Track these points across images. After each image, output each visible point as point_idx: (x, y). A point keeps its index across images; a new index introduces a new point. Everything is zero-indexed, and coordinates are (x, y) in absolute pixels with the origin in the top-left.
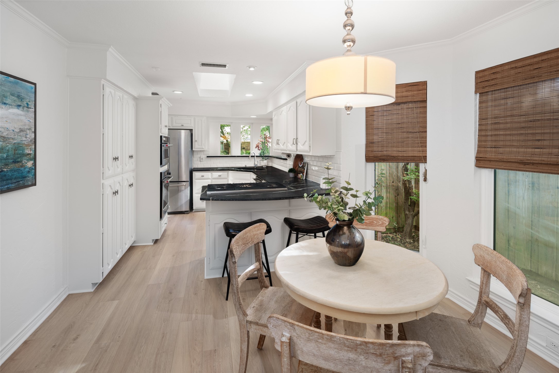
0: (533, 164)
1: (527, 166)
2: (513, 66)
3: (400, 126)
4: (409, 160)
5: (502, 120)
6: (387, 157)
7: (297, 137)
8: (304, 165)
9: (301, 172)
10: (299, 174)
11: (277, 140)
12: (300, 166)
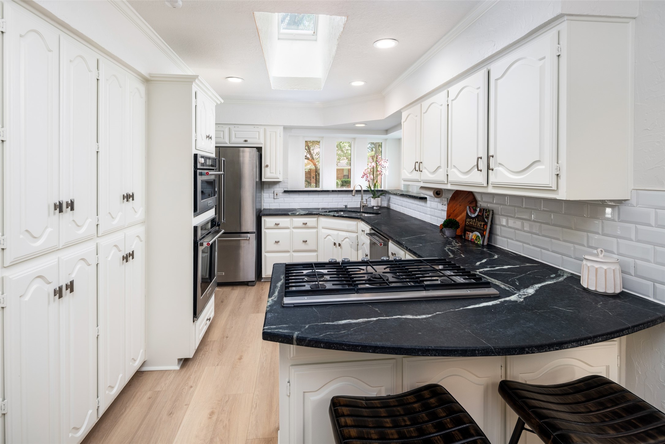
7: (491, 153)
8: (483, 214)
9: (474, 229)
10: (469, 233)
11: (415, 164)
12: (470, 215)
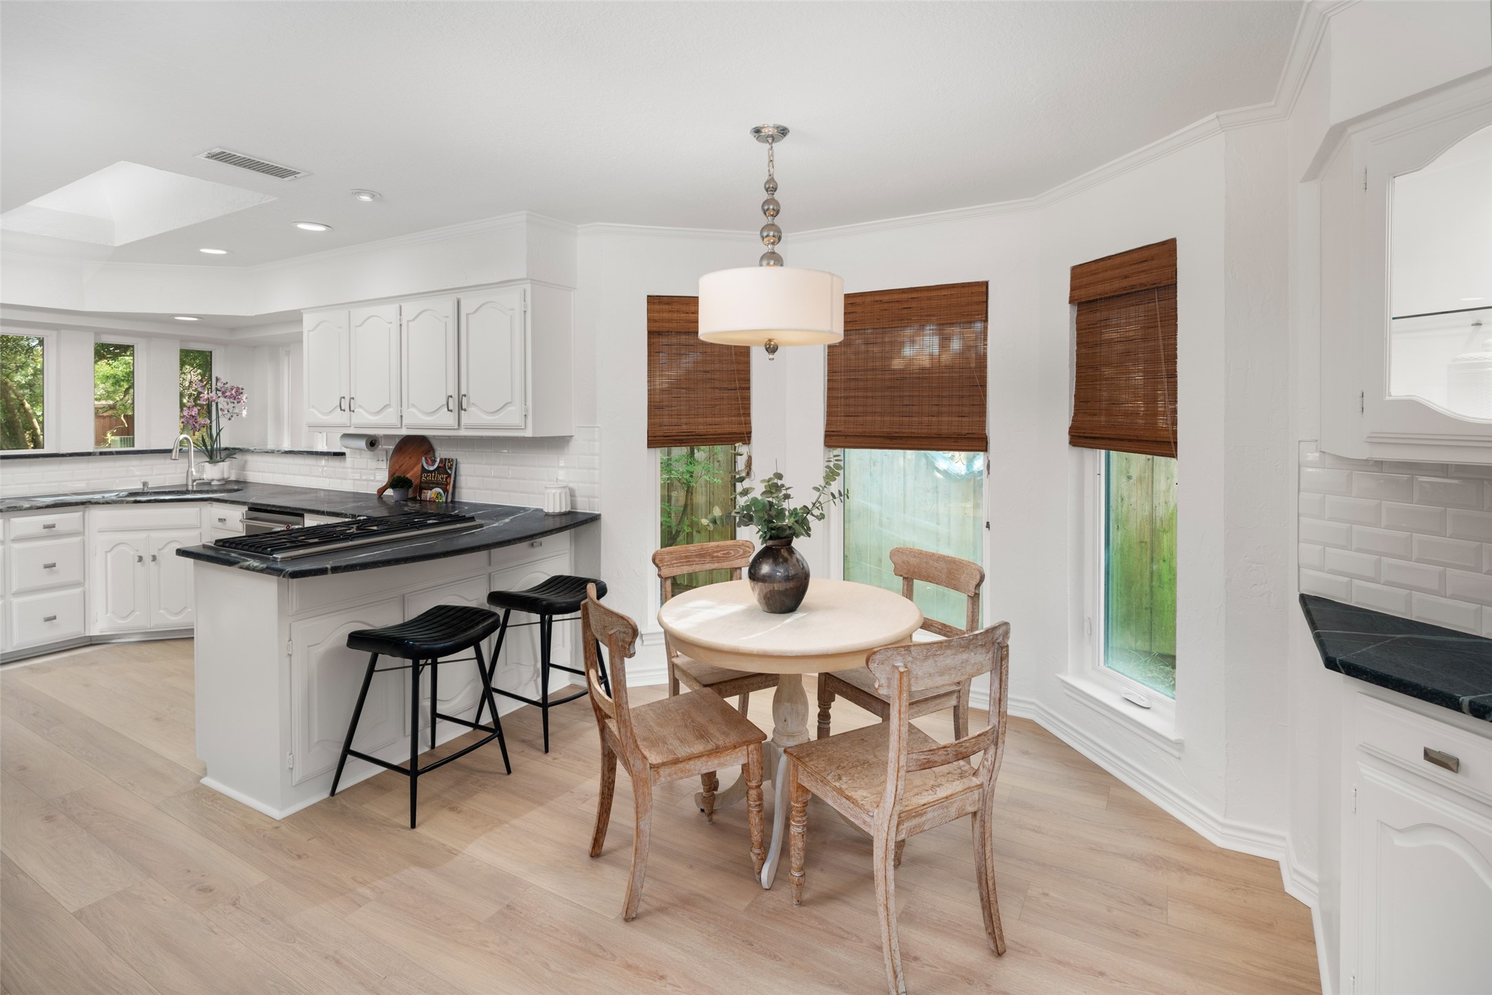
0: (901, 438)
1: (895, 441)
2: (877, 298)
3: (709, 376)
4: (724, 439)
5: (861, 375)
6: (689, 436)
7: (463, 392)
8: (445, 465)
9: (434, 485)
10: (426, 491)
11: (341, 400)
12: (426, 468)
